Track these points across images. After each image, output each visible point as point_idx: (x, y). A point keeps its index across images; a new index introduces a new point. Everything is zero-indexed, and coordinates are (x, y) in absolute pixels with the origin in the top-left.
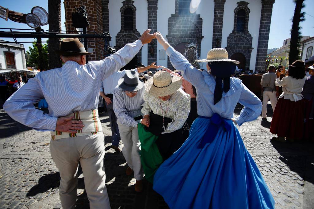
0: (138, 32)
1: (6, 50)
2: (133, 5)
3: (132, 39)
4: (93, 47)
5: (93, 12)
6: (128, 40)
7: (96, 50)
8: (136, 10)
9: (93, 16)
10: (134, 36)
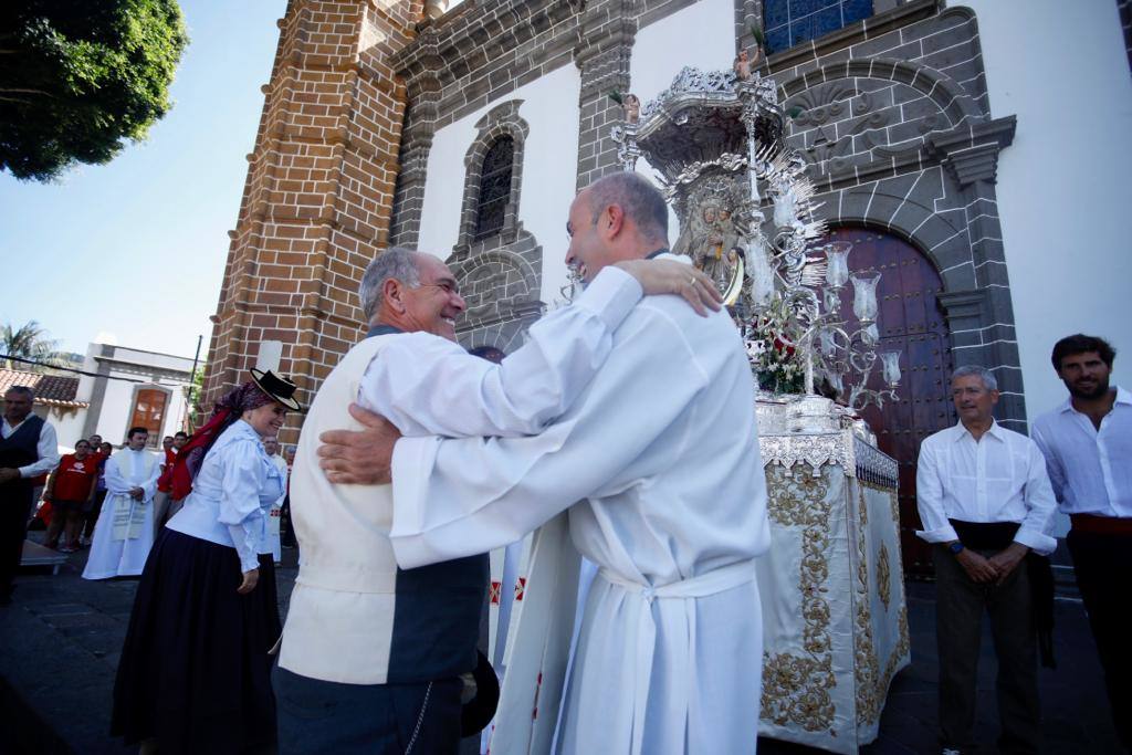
0: (526, 234)
1: (148, 380)
2: (517, 117)
3: (495, 278)
4: (288, 337)
5: (321, 188)
6: (479, 288)
7: (298, 352)
8: (526, 133)
9: (318, 201)
10: (505, 258)
